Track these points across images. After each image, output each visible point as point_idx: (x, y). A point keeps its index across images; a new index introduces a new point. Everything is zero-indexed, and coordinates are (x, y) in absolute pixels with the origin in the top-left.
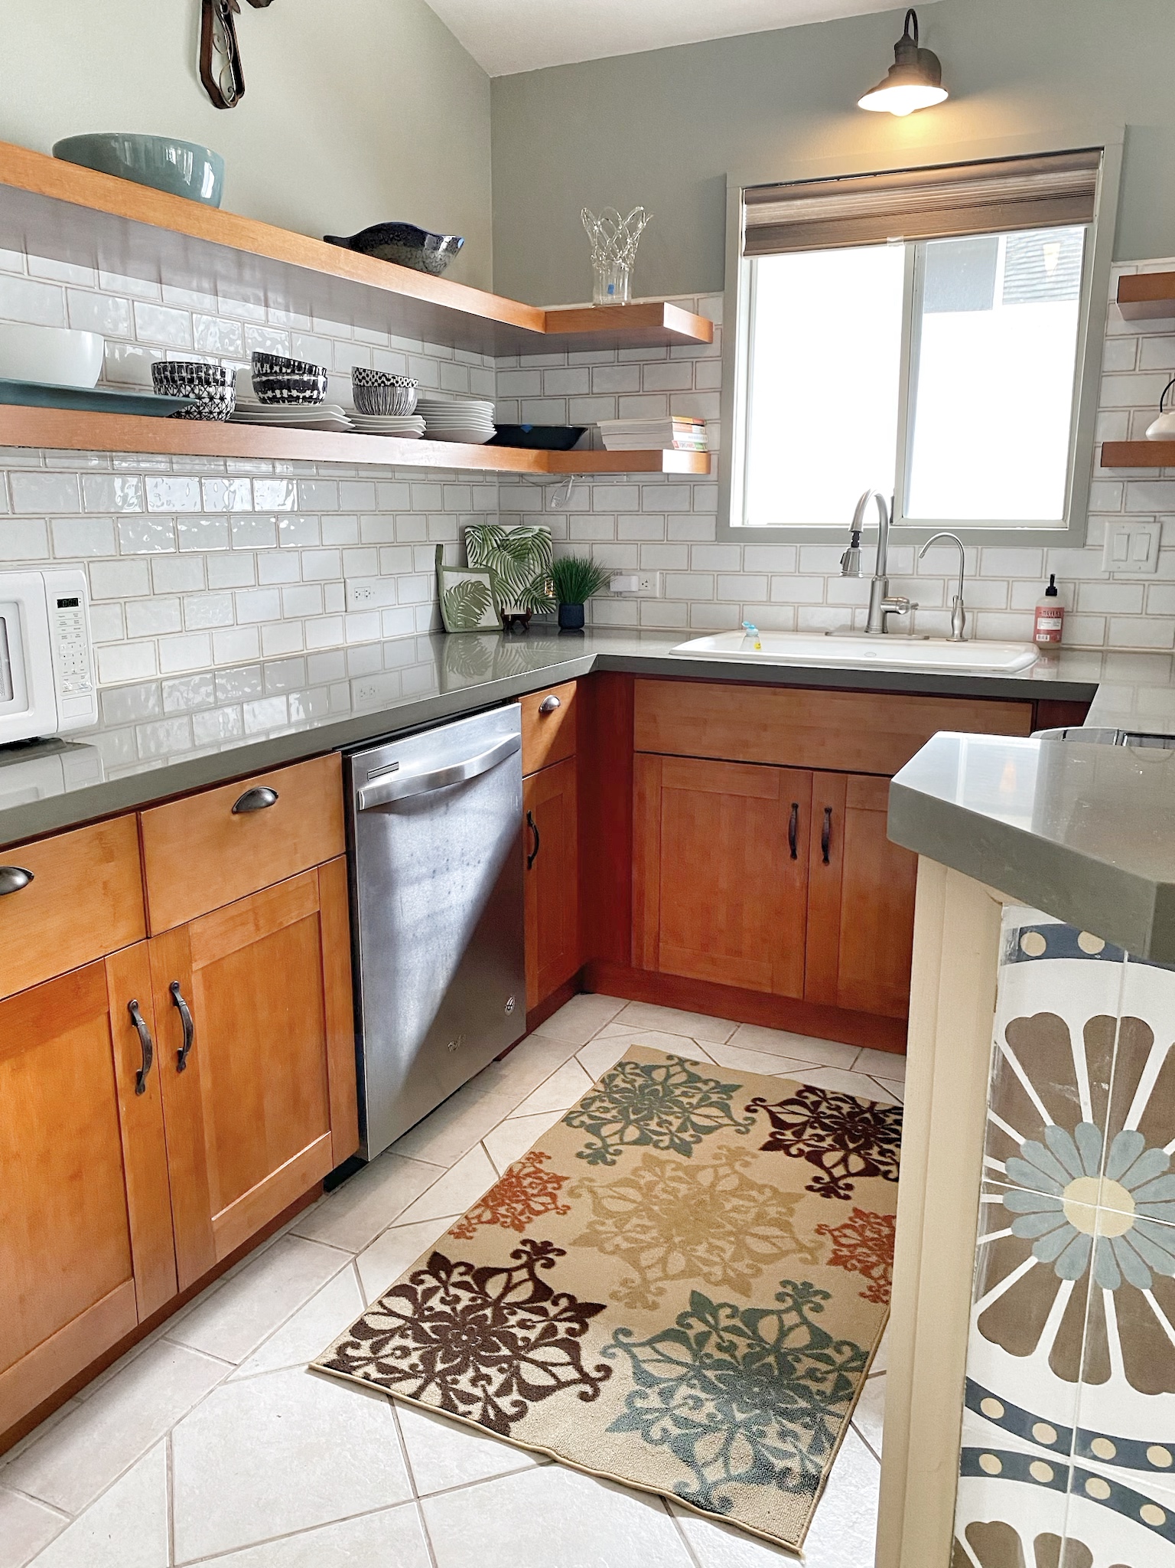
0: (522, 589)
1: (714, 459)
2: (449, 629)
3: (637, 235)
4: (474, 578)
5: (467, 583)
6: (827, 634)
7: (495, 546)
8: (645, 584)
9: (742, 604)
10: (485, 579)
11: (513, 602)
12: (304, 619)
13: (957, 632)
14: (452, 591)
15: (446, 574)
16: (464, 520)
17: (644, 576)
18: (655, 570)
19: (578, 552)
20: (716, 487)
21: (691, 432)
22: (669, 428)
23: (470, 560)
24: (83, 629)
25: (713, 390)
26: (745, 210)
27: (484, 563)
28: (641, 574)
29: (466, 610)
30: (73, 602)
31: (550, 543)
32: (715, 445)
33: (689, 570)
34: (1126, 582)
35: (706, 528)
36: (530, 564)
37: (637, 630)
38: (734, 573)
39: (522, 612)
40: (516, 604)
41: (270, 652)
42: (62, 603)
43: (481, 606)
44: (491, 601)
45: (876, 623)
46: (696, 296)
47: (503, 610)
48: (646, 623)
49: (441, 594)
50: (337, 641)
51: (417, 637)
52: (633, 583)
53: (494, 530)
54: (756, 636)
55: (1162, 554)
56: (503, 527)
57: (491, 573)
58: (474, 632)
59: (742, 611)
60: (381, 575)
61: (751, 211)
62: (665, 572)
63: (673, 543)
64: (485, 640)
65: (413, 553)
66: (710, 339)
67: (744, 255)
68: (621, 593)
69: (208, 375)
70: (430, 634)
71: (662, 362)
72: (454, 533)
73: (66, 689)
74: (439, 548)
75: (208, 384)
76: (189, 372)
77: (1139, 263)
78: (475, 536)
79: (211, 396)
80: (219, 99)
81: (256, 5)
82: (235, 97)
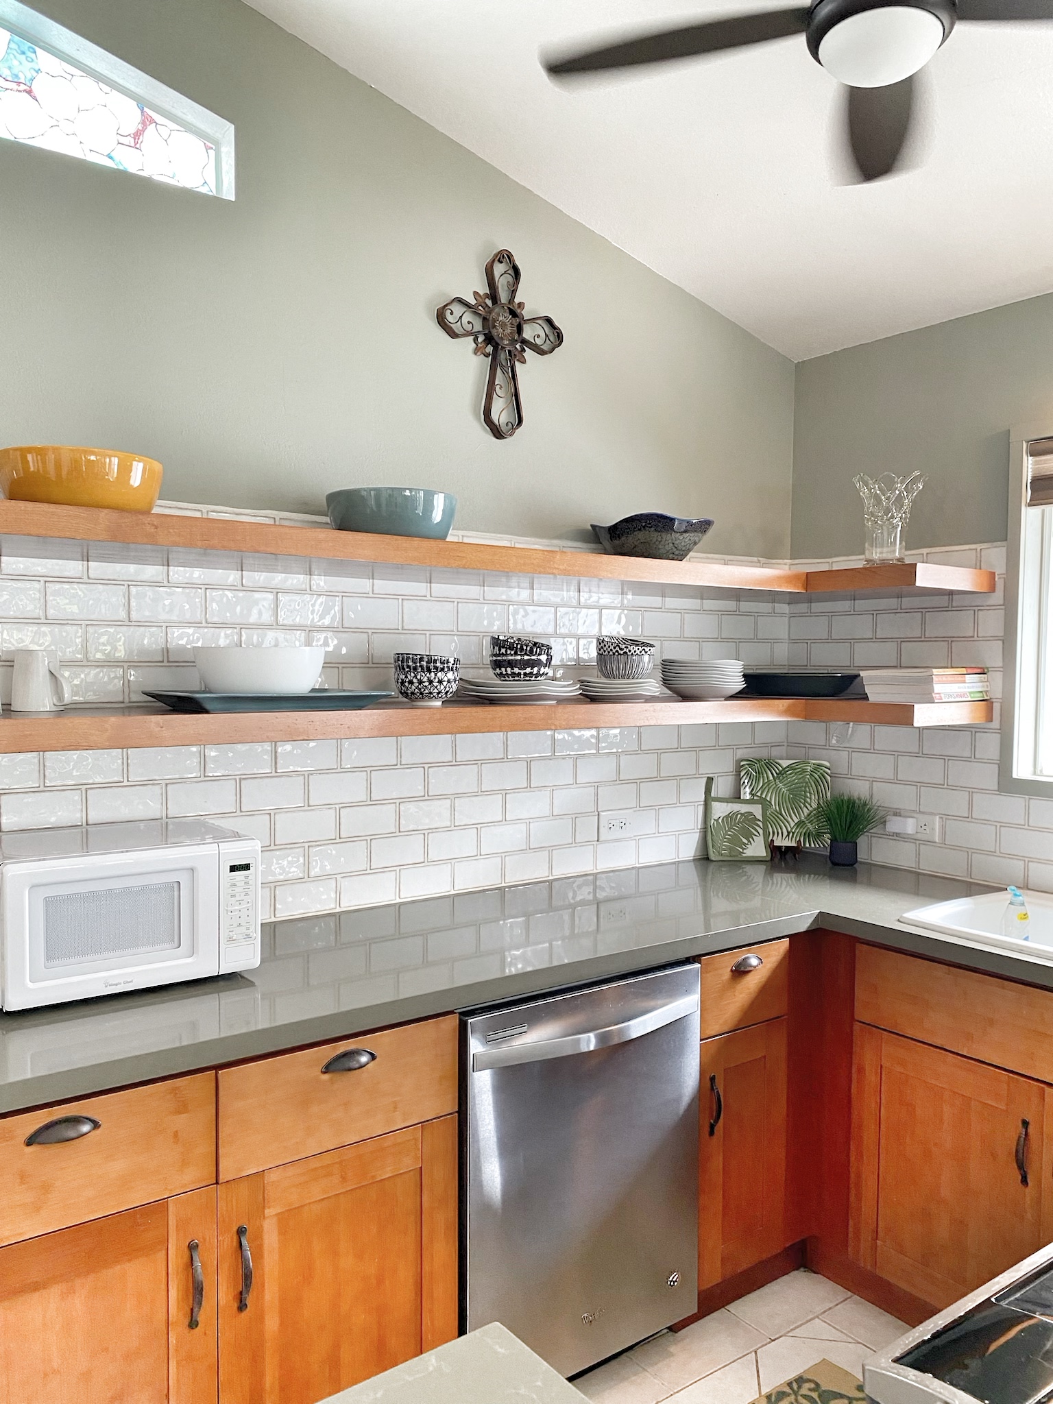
0: (796, 820)
1: (997, 707)
2: (712, 857)
3: (912, 496)
4: (744, 808)
5: (737, 813)
7: (772, 778)
8: (924, 827)
9: (1028, 860)
10: (757, 810)
11: (785, 833)
12: (551, 849)
14: (720, 821)
15: (715, 805)
16: (741, 754)
17: (923, 819)
18: (935, 815)
19: (858, 789)
20: (999, 736)
21: (964, 682)
22: (929, 680)
23: (743, 791)
24: (253, 888)
25: (996, 638)
26: (1030, 462)
27: (759, 794)
28: (920, 816)
29: (734, 840)
30: (247, 867)
31: (829, 778)
32: (997, 692)
33: (970, 817)
35: (987, 776)
36: (806, 797)
37: (915, 872)
38: (1019, 826)
39: (794, 844)
40: (788, 835)
41: (511, 879)
42: (233, 869)
43: (749, 836)
44: (761, 831)
46: (978, 546)
47: (772, 841)
48: (926, 867)
49: (708, 823)
50: (588, 868)
51: (679, 862)
52: (909, 826)
53: (769, 763)
56: (780, 761)
57: (765, 804)
58: (737, 863)
59: (1027, 868)
60: (640, 807)
61: (1036, 463)
62: (944, 817)
63: (954, 788)
64: (749, 869)
65: (679, 786)
66: (992, 589)
67: (1030, 505)
68: (897, 834)
69: (429, 664)
70: (694, 860)
71: (944, 609)
72: (730, 767)
73: (231, 940)
74: (710, 781)
75: (429, 671)
76: (414, 661)
78: (751, 770)
79: (440, 682)
80: (498, 433)
81: (542, 352)
82: (513, 429)
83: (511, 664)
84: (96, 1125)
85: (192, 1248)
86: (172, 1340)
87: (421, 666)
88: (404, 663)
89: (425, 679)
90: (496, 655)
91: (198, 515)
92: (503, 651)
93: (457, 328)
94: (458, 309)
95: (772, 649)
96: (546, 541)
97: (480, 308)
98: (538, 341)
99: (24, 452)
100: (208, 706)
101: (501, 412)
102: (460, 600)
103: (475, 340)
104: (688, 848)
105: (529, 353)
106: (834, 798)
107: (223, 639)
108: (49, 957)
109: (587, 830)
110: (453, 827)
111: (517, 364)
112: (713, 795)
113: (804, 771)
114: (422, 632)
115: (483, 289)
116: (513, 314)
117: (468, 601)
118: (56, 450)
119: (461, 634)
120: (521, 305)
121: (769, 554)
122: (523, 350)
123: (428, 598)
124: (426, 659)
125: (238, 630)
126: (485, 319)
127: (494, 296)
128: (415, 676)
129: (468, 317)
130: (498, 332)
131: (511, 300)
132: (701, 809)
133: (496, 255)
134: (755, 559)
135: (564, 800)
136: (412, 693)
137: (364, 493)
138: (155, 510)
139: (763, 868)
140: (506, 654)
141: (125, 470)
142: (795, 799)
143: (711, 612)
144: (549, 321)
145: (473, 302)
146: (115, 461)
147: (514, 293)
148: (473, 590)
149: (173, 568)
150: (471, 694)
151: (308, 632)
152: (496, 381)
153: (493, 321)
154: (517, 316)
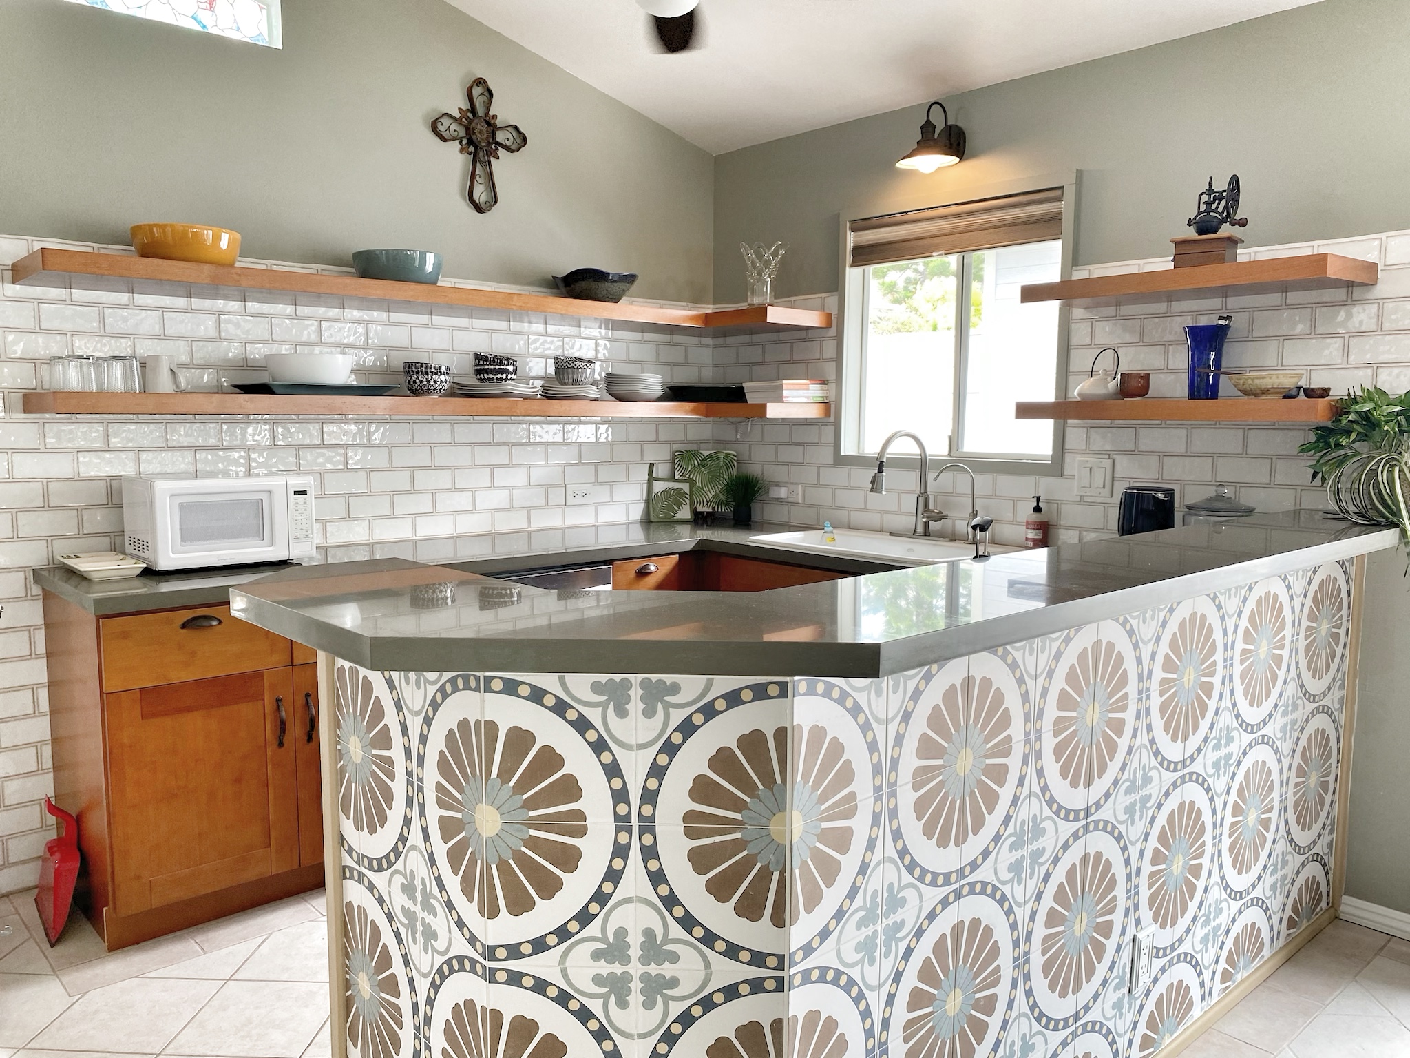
0: (713, 494)
1: (833, 407)
2: (653, 519)
3: (777, 259)
4: (676, 485)
5: (671, 489)
6: (890, 534)
7: (696, 464)
8: (792, 493)
9: (849, 510)
10: (686, 487)
11: (705, 503)
12: (529, 509)
13: (970, 537)
14: (659, 494)
15: (655, 483)
16: (675, 447)
17: (791, 487)
18: (796, 484)
19: (754, 470)
20: (833, 427)
21: (808, 389)
22: (780, 388)
23: (676, 473)
24: (309, 506)
25: (832, 360)
26: (851, 236)
27: (687, 475)
29: (670, 508)
30: (304, 493)
31: (735, 463)
32: (833, 398)
33: (818, 484)
34: (1092, 503)
35: (826, 455)
36: (720, 477)
37: (788, 525)
38: (845, 488)
39: (710, 510)
40: (707, 504)
41: (500, 528)
42: (296, 493)
43: (679, 505)
44: (688, 501)
45: (920, 528)
46: (823, 295)
47: (696, 507)
48: (794, 521)
49: (650, 496)
50: (558, 522)
51: (629, 524)
52: (782, 493)
53: (695, 454)
54: (832, 532)
55: (1115, 483)
56: (704, 452)
57: (692, 482)
58: (670, 522)
59: (849, 516)
60: (597, 482)
61: (855, 237)
62: (805, 485)
63: (809, 465)
64: (679, 528)
65: (627, 469)
66: (829, 325)
67: (851, 266)
68: (777, 499)
69: (427, 369)
70: (641, 522)
71: (804, 340)
72: (667, 456)
73: (296, 538)
74: (652, 466)
75: (427, 374)
76: (416, 367)
77: (1091, 267)
78: (682, 458)
79: (435, 382)
80: (479, 208)
81: (512, 151)
82: (491, 206)
83: (487, 372)
84: (220, 622)
85: (278, 700)
86: (269, 753)
87: (422, 371)
88: (410, 369)
89: (424, 380)
90: (477, 366)
91: (264, 267)
92: (481, 362)
93: (446, 135)
94: (446, 122)
95: (700, 372)
96: (519, 287)
97: (464, 120)
98: (508, 143)
99: (151, 226)
100: (275, 390)
101: (480, 194)
102: (454, 328)
103: (461, 142)
104: (637, 512)
105: (501, 152)
106: (738, 478)
107: (284, 350)
108: (182, 541)
109: (557, 496)
110: (454, 489)
111: (492, 159)
112: (654, 476)
113: (719, 459)
114: (426, 350)
115: (465, 106)
116: (488, 123)
117: (460, 329)
118: (172, 226)
119: (455, 352)
120: (494, 117)
121: (696, 300)
122: (498, 149)
123: (430, 326)
124: (424, 366)
125: (294, 346)
126: (467, 129)
127: (473, 110)
128: (418, 378)
129: (454, 127)
130: (477, 137)
131: (487, 114)
132: (645, 486)
133: (474, 81)
134: (685, 304)
135: (539, 474)
136: (416, 390)
137: (377, 252)
138: (237, 264)
139: (689, 526)
140: (483, 365)
141: (217, 238)
142: (713, 478)
143: (649, 342)
144: (516, 128)
145: (457, 115)
146: (210, 232)
147: (488, 108)
148: (464, 322)
149: (249, 304)
150: (459, 392)
151: (343, 348)
152: (477, 172)
153: (474, 129)
154: (491, 125)
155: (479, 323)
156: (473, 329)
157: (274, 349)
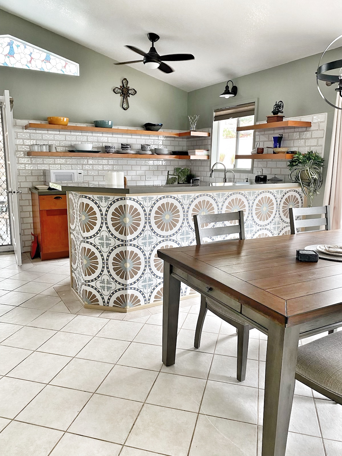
0: (184, 179)
1: (210, 156)
4: (174, 176)
7: (180, 171)
10: (177, 177)
12: (136, 180)
15: (169, 176)
16: (175, 167)
17: (201, 177)
19: (194, 173)
20: (209, 161)
21: (203, 152)
22: (195, 152)
23: (175, 173)
24: (82, 176)
25: (209, 144)
29: (173, 182)
31: (189, 171)
33: (206, 176)
35: (208, 169)
40: (182, 181)
42: (79, 174)
43: (175, 181)
44: (177, 180)
46: (208, 128)
49: (168, 179)
50: (144, 184)
53: (180, 169)
56: (182, 168)
57: (179, 176)
60: (154, 175)
61: (215, 114)
63: (205, 171)
65: (162, 172)
66: (209, 136)
67: (214, 121)
69: (110, 147)
71: (204, 140)
72: (173, 169)
74: (169, 171)
77: (260, 122)
78: (177, 170)
79: (111, 150)
80: (124, 109)
81: (133, 95)
82: (128, 108)
83: (124, 148)
84: (62, 199)
87: (108, 148)
88: (106, 147)
89: (109, 150)
92: (123, 146)
94: (117, 89)
95: (182, 148)
96: (135, 128)
98: (132, 93)
99: (51, 117)
100: (75, 151)
101: (125, 106)
102: (118, 138)
103: (120, 94)
104: (165, 183)
105: (130, 95)
106: (190, 174)
107: (80, 143)
109: (143, 178)
111: (128, 97)
112: (169, 174)
113: (185, 170)
115: (122, 85)
117: (120, 138)
118: (55, 117)
119: (118, 143)
120: (129, 87)
125: (82, 142)
126: (122, 90)
127: (123, 86)
129: (119, 90)
131: (127, 87)
132: (167, 176)
133: (124, 79)
135: (139, 173)
136: (108, 152)
137: (98, 121)
138: (68, 125)
141: (64, 119)
142: (184, 175)
143: (168, 140)
144: (134, 89)
145: (120, 87)
146: (62, 118)
147: (127, 85)
148: (121, 136)
149: (72, 133)
150: (118, 152)
151: (92, 142)
152: (124, 101)
153: (123, 90)
154: (128, 89)
155: (124, 136)
156: (123, 138)
157: (77, 143)
